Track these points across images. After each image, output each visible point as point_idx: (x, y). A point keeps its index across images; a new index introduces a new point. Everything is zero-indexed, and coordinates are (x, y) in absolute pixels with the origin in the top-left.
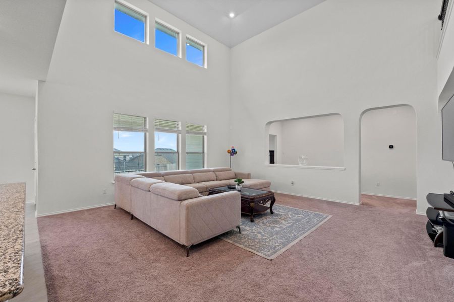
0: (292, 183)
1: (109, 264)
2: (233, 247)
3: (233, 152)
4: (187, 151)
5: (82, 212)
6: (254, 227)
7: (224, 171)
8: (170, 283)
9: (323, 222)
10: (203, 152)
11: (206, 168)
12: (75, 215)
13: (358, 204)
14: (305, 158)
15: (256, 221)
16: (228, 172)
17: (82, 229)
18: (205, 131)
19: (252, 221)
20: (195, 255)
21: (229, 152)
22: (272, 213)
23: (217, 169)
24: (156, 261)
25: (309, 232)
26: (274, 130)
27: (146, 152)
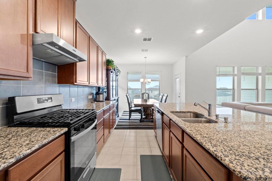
4: (266, 88)
27: (234, 89)
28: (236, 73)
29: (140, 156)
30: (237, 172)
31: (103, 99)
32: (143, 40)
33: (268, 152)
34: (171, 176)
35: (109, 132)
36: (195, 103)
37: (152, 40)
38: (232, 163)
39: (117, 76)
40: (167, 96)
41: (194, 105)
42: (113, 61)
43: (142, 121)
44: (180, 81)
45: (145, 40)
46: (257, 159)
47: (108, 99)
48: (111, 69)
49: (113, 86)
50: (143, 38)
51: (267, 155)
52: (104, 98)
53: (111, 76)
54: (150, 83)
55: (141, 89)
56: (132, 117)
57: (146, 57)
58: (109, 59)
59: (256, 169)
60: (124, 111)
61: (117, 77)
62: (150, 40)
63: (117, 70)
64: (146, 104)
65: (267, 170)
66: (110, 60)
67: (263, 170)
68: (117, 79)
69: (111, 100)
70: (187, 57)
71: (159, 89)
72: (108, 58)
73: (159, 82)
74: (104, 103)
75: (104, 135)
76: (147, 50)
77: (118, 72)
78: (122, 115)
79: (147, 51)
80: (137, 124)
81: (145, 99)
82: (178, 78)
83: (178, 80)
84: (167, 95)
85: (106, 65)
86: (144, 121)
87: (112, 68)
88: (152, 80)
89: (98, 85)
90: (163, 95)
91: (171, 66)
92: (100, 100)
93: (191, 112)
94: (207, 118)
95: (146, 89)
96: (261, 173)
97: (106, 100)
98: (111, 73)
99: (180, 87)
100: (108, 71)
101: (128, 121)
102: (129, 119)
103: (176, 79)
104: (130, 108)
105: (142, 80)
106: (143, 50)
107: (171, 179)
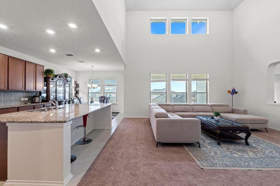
1: (128, 139)
2: (186, 152)
5: (136, 119)
6: (216, 148)
7: (222, 106)
8: (139, 153)
10: (207, 92)
12: (134, 119)
15: (223, 145)
16: (225, 107)
17: (132, 125)
18: (208, 77)
19: (219, 144)
20: (161, 148)
21: (229, 92)
22: (247, 144)
23: (215, 104)
24: (143, 144)
25: (272, 169)
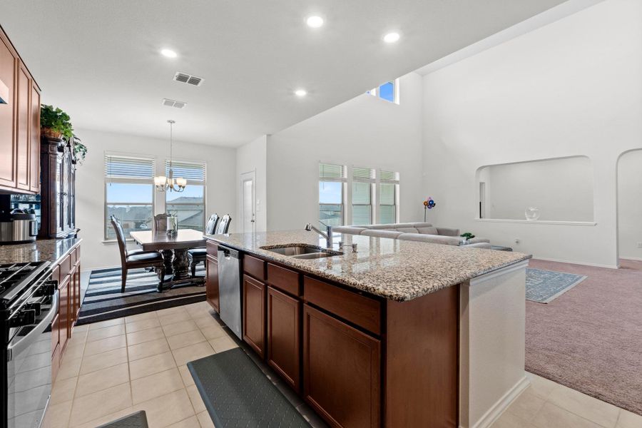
0: (517, 242)
3: (430, 204)
4: (381, 203)
9: (560, 293)
10: (395, 204)
11: (398, 223)
13: (615, 267)
14: (535, 211)
18: (397, 178)
21: (425, 204)
26: (484, 177)
27: (343, 203)
28: (346, 176)
29: (188, 365)
30: (394, 296)
31: (31, 235)
32: (175, 78)
33: (410, 273)
34: (268, 376)
35: (69, 336)
36: (307, 227)
37: (199, 84)
38: (386, 289)
39: (74, 162)
40: (230, 219)
41: (307, 229)
42: (64, 115)
43: (166, 289)
44: (254, 187)
45: (182, 78)
46: (404, 281)
47: (47, 232)
48: (59, 141)
49: (62, 194)
50: (177, 74)
51: (410, 276)
52: (35, 231)
53: (59, 161)
54: (184, 187)
55: (153, 204)
56: (129, 284)
57: (174, 122)
58: (48, 105)
59: (408, 288)
60: (93, 272)
61: (73, 165)
62: (195, 81)
63: (76, 144)
64: (172, 241)
65: (415, 287)
66: (54, 110)
67: (413, 288)
68: (72, 171)
69: (58, 236)
70: (269, 136)
71: (204, 203)
72: (46, 102)
73: (202, 187)
74: (35, 247)
75: (59, 342)
76: (180, 105)
77: (77, 152)
78: (90, 284)
79: (181, 107)
80: (152, 298)
81: (170, 231)
82: (251, 180)
83: (249, 183)
84: (228, 219)
85: (41, 123)
86: (170, 288)
87: (61, 137)
88: (189, 183)
89: (16, 188)
90: (218, 218)
91: (232, 152)
92: (16, 239)
93: (295, 245)
94: (326, 250)
95: (166, 204)
96: (413, 290)
97: (39, 237)
98: (57, 153)
99: (254, 200)
100: (48, 144)
101: (120, 295)
102: (123, 290)
103: (244, 181)
104: (124, 257)
105: (160, 180)
106: (168, 103)
107: (270, 381)
